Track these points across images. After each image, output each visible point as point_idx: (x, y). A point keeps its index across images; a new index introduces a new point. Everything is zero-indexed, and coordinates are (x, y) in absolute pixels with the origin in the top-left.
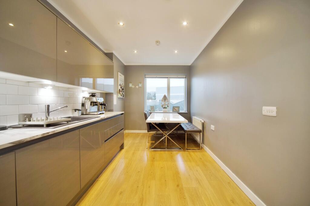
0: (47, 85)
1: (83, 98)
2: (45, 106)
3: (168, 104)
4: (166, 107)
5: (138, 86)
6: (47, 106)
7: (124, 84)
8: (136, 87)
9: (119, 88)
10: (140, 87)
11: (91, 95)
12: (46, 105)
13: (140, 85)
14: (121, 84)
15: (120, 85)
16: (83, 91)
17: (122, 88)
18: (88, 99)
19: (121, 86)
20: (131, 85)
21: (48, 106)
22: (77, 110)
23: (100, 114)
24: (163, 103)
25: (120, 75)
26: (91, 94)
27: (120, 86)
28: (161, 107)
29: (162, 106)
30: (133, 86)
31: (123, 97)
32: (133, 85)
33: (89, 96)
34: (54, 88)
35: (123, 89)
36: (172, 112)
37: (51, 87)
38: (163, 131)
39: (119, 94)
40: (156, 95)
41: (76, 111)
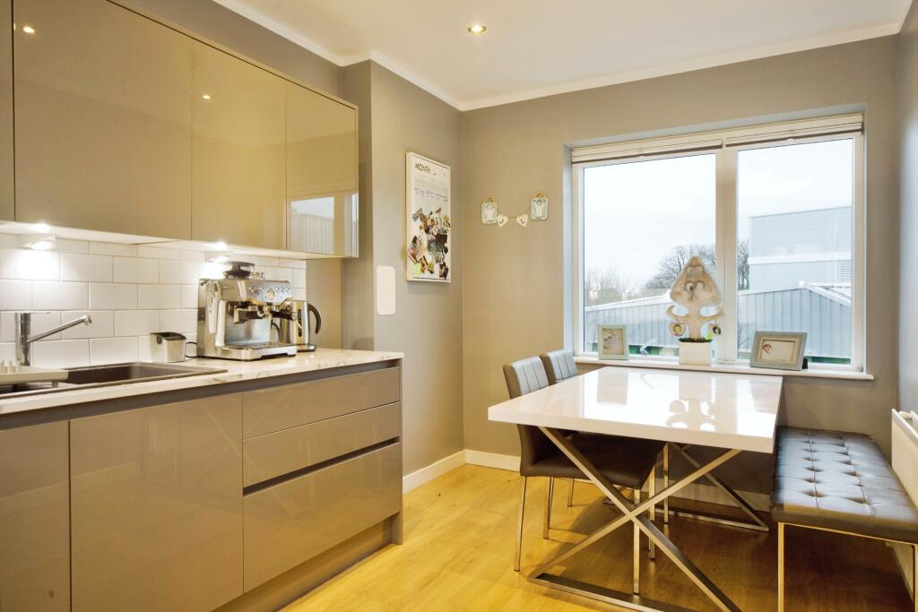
0: (36, 237)
1: (202, 284)
2: (13, 317)
3: (720, 314)
4: (705, 332)
5: (525, 218)
6: (19, 319)
7: (447, 212)
8: (518, 220)
9: (415, 229)
10: (539, 219)
11: (229, 273)
12: (16, 314)
13: (539, 210)
14: (426, 213)
15: (420, 216)
16: (209, 256)
17: (434, 231)
18: (216, 289)
19: (423, 218)
20: (489, 214)
21: (26, 318)
22: (167, 335)
23: (264, 358)
24: (681, 310)
25: (417, 166)
26: (230, 268)
27: (419, 223)
28: (669, 333)
29: (677, 326)
30: (500, 218)
31: (444, 275)
32: (499, 213)
33: (222, 277)
34: (61, 245)
35: (441, 239)
36: (747, 368)
37: (49, 245)
38: (608, 483)
39: (410, 263)
40: (750, 261)
41: (160, 342)
